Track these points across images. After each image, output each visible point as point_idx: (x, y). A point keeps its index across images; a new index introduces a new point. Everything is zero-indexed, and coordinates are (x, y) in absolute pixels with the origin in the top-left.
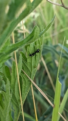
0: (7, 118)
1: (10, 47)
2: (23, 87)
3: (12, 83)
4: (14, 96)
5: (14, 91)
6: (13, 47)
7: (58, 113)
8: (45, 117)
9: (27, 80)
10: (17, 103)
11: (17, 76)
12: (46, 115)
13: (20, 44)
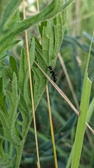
0: (12, 130)
1: (18, 23)
2: (35, 87)
3: (21, 80)
4: (22, 98)
5: (23, 91)
6: (24, 25)
7: (85, 123)
8: (62, 134)
9: (41, 77)
10: (27, 109)
11: (27, 70)
12: (63, 131)
13: (33, 20)
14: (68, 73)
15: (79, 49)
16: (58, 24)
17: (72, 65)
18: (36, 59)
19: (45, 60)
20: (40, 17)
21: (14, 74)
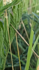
0: (1, 52)
1: (3, 7)
2: (11, 34)
3: (4, 31)
4: (5, 39)
5: (5, 36)
6: (5, 7)
8: (23, 55)
9: (13, 30)
10: (7, 43)
11: (7, 27)
13: (9, 6)
14: (26, 30)
15: (31, 20)
16: (20, 8)
17: (28, 26)
18: (11, 23)
19: (15, 23)
20: (12, 4)
21: (2, 29)
